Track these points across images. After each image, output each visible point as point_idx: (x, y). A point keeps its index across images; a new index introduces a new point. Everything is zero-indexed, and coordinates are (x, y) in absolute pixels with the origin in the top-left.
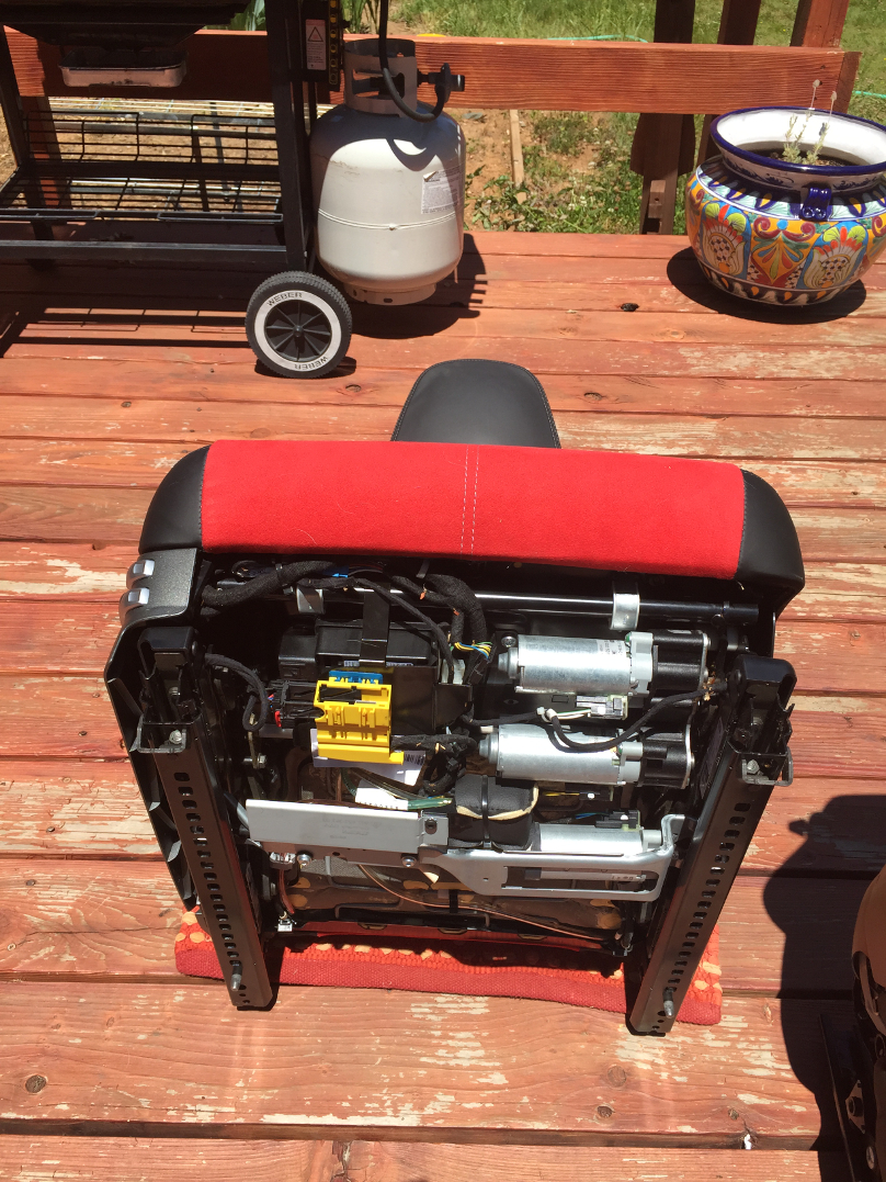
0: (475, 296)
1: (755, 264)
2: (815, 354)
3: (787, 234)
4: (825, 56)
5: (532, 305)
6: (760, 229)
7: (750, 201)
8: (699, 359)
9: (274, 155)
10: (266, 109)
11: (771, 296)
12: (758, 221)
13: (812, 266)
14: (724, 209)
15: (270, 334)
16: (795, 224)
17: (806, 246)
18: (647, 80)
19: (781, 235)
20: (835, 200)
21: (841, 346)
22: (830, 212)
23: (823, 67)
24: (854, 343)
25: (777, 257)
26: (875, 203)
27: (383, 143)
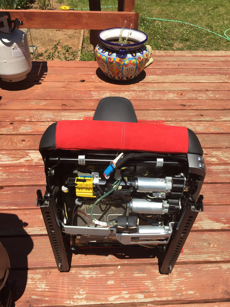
1: (110, 70)
2: (126, 93)
3: (116, 62)
4: (130, 14)
5: (57, 81)
6: (109, 61)
7: (107, 53)
8: (96, 95)
11: (116, 78)
12: (108, 58)
13: (124, 70)
14: (101, 55)
16: (118, 60)
17: (121, 65)
18: (84, 21)
19: (114, 62)
20: (128, 53)
21: (134, 91)
22: (127, 56)
23: (130, 17)
24: (138, 90)
25: (115, 68)
26: (139, 53)
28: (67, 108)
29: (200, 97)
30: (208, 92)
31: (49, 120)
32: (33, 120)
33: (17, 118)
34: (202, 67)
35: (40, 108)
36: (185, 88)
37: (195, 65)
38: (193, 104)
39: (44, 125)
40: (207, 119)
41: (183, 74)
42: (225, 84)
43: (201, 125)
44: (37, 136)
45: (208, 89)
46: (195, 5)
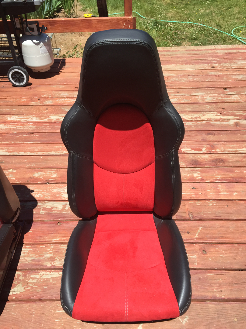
0: (61, 71)
4: (129, 18)
5: (73, 72)
9: (8, 44)
10: (5, 36)
15: (13, 78)
18: (94, 25)
23: (129, 20)
27: (31, 41)
29: (181, 80)
30: (189, 77)
31: (65, 97)
32: (54, 97)
33: (42, 96)
34: (191, 58)
35: (59, 90)
36: (171, 74)
37: (185, 57)
38: (174, 85)
39: (61, 100)
40: (181, 94)
41: (173, 64)
42: (206, 70)
43: (176, 98)
44: (56, 106)
45: (190, 74)
46: (210, 7)
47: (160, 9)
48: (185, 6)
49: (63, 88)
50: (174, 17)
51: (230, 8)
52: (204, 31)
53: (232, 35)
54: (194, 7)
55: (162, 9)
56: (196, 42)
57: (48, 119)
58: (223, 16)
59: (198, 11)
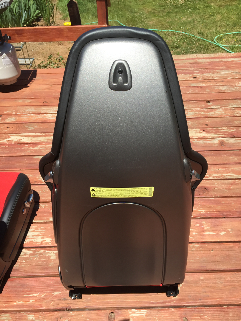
28: (47, 104)
31: (31, 113)
32: (18, 113)
33: (5, 112)
35: (25, 105)
39: (26, 117)
42: (187, 81)
44: (19, 124)
46: (191, 15)
47: (141, 17)
48: (167, 14)
49: (30, 102)
50: (155, 25)
51: (212, 16)
52: (186, 39)
53: (215, 43)
54: (176, 15)
55: (143, 17)
56: (178, 50)
57: (7, 140)
58: (205, 24)
59: (180, 19)
